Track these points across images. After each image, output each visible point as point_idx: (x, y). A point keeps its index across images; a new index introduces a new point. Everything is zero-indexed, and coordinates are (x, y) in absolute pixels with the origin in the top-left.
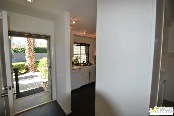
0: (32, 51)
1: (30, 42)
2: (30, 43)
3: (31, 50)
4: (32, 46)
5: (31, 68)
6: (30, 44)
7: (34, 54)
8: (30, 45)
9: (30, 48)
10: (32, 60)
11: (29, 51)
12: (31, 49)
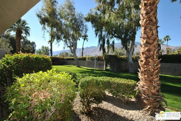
0: (155, 57)
1: (150, 35)
2: (152, 38)
3: (153, 56)
4: (154, 46)
5: (147, 100)
6: (151, 41)
7: (159, 66)
8: (151, 44)
9: (149, 50)
10: (151, 81)
11: (146, 58)
12: (152, 53)
